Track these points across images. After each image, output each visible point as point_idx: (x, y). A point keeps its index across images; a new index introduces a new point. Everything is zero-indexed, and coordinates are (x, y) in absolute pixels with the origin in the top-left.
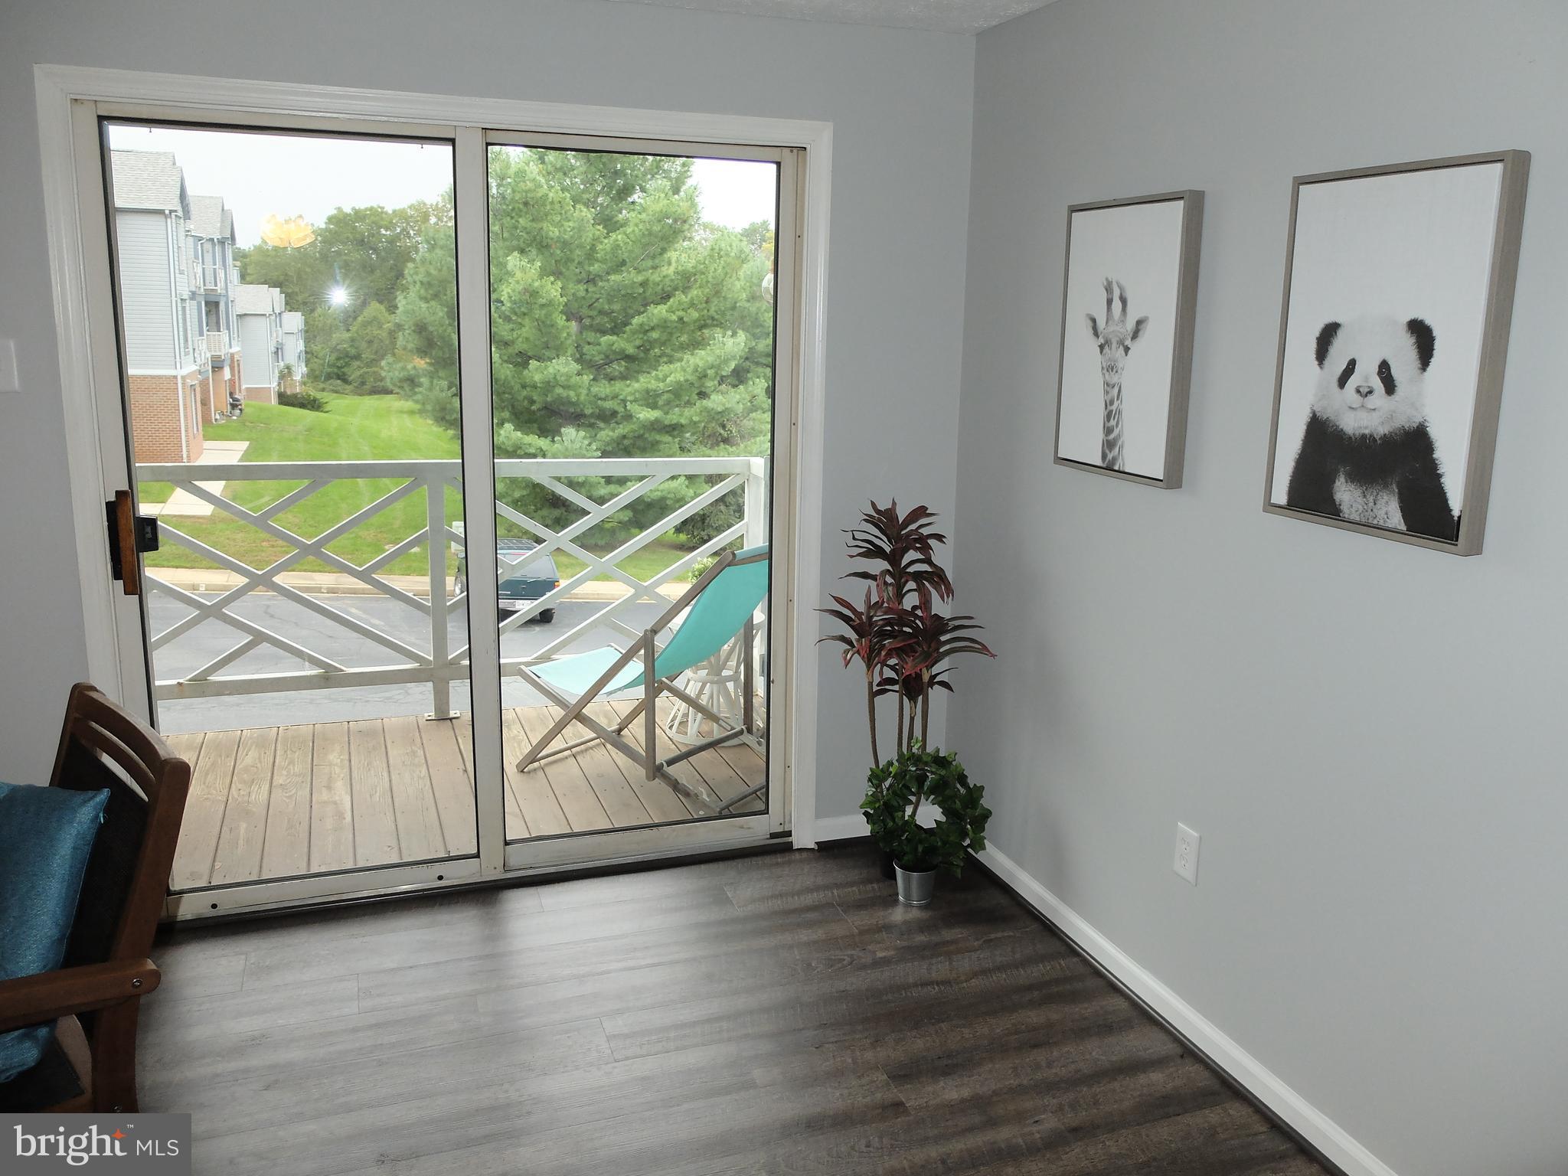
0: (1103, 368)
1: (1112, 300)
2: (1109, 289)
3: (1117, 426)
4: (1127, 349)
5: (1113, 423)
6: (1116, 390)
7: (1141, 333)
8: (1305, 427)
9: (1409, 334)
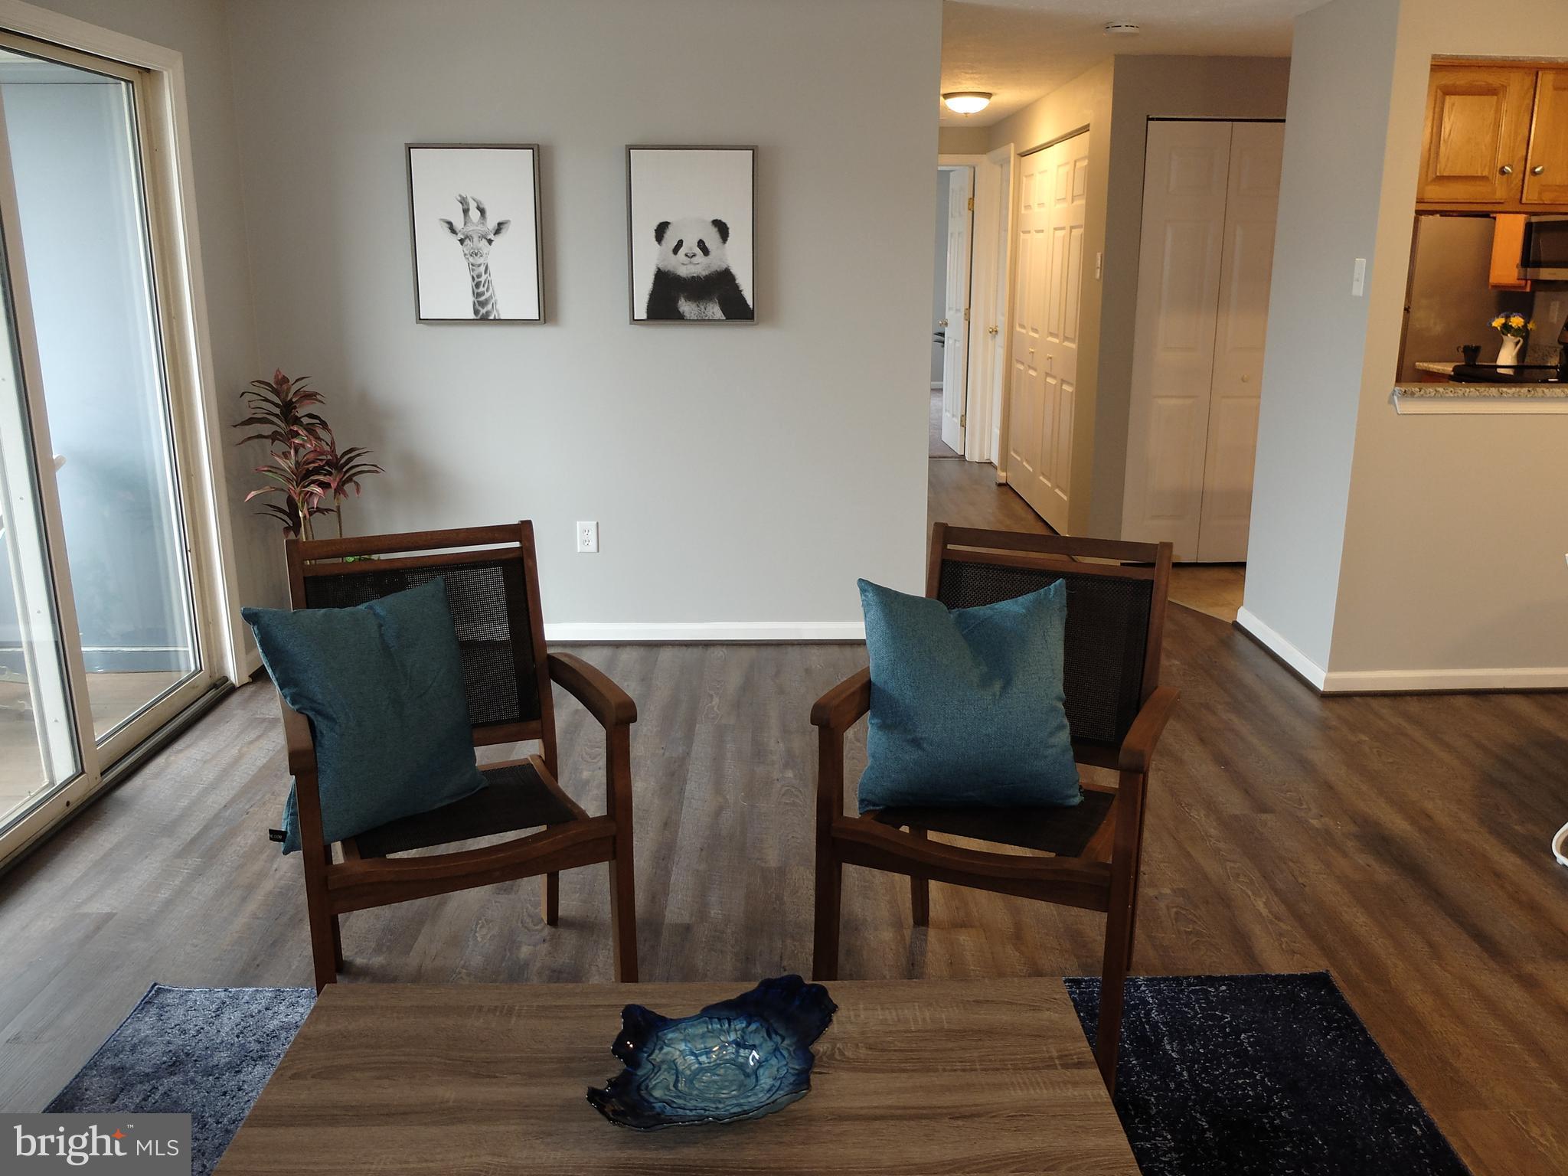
0: (465, 255)
1: (468, 210)
2: (463, 201)
3: (487, 290)
4: (490, 242)
5: (481, 289)
6: (482, 269)
7: (503, 231)
9: (713, 227)
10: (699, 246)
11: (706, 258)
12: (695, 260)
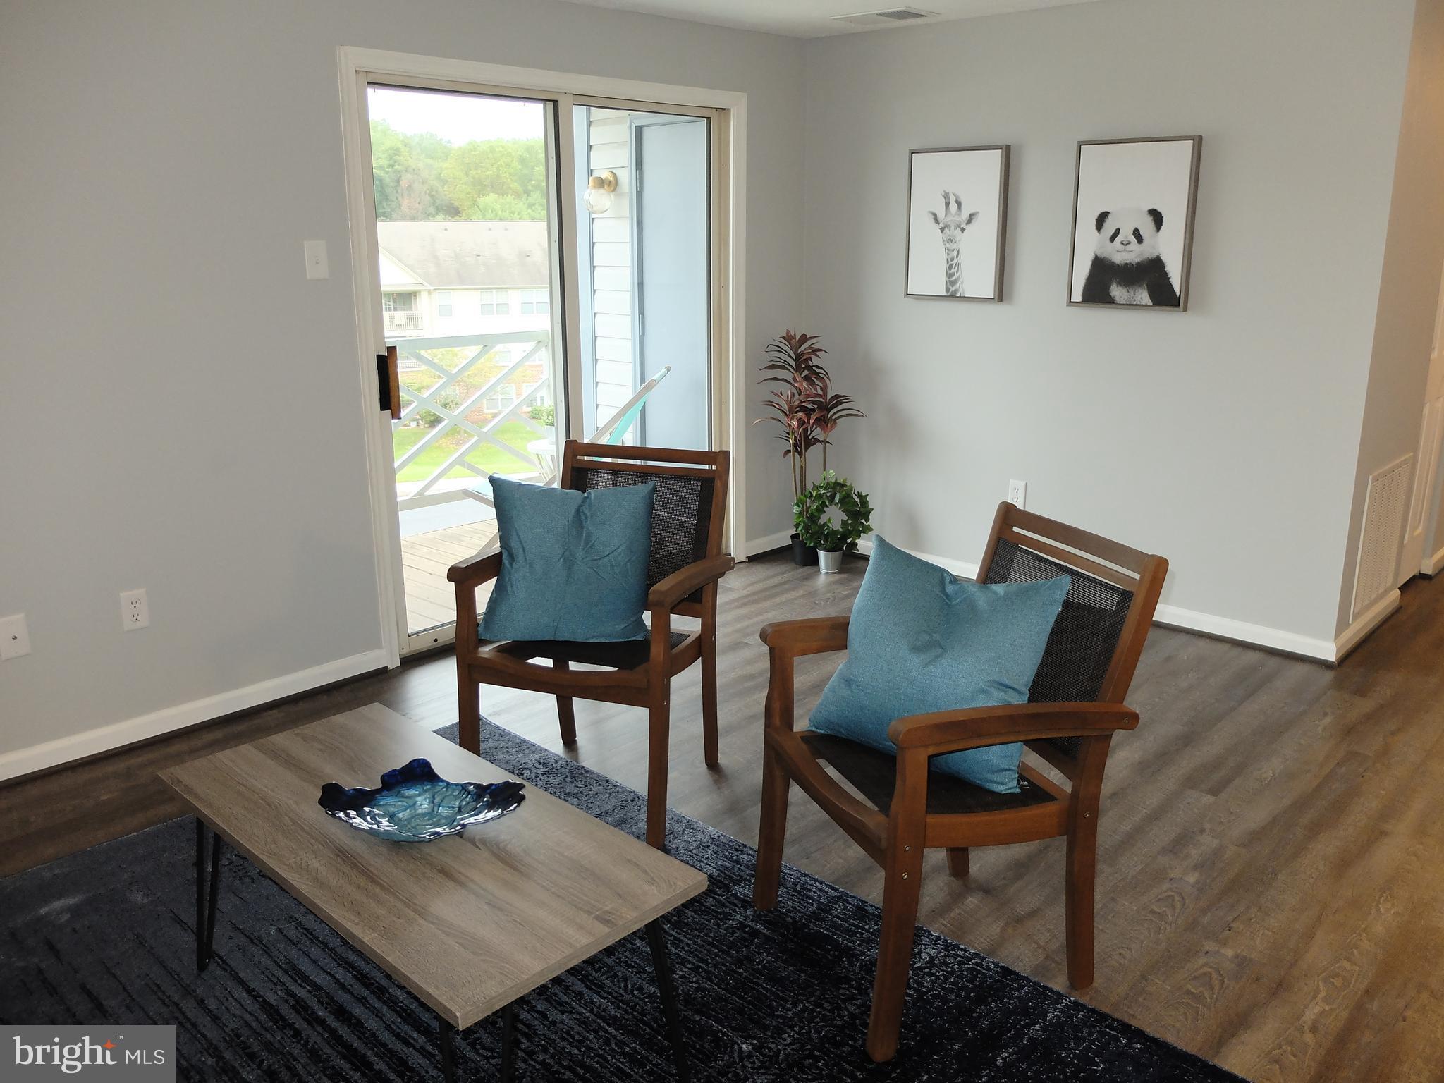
0: (944, 241)
1: (949, 203)
2: (946, 196)
3: (957, 272)
4: (963, 230)
5: (953, 270)
6: (955, 252)
7: (973, 221)
8: (1091, 263)
9: (1149, 216)
10: (1134, 234)
11: (1142, 245)
12: (1129, 248)
